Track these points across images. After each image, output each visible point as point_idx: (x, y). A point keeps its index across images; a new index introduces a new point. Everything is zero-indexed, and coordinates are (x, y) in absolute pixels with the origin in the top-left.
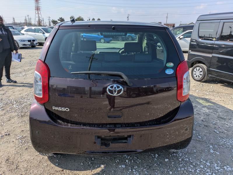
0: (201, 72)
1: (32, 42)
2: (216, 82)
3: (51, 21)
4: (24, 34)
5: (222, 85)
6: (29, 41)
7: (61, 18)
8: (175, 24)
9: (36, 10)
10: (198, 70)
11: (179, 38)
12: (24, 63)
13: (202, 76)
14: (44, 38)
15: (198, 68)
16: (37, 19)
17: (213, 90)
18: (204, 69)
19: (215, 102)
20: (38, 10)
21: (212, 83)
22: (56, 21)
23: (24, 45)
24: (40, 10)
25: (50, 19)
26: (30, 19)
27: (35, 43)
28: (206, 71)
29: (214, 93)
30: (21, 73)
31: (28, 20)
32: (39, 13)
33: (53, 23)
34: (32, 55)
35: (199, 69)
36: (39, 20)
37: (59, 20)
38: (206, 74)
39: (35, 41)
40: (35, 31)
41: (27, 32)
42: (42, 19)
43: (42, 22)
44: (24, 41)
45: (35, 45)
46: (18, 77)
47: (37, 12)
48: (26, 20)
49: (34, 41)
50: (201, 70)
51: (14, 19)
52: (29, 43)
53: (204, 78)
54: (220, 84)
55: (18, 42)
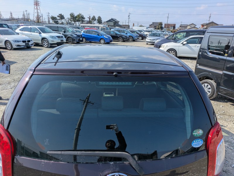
0: (210, 88)
1: (27, 42)
2: (226, 100)
3: (50, 17)
4: (18, 34)
5: (232, 105)
6: (24, 42)
7: (61, 15)
8: (175, 24)
9: (35, 5)
10: (206, 86)
11: (182, 43)
12: (15, 69)
13: (210, 93)
14: (40, 38)
15: (206, 84)
16: (36, 15)
17: (223, 112)
18: (213, 86)
19: (228, 130)
20: (37, 5)
21: (221, 102)
22: (56, 18)
23: (18, 46)
24: (39, 5)
25: (49, 15)
26: (29, 14)
27: (30, 43)
28: (215, 88)
29: (226, 116)
30: (9, 83)
31: (26, 15)
32: (38, 8)
33: (53, 20)
34: (26, 58)
35: (208, 86)
36: (38, 15)
37: (58, 16)
38: (215, 92)
39: (31, 41)
40: (30, 30)
41: (22, 31)
42: (41, 15)
43: (41, 18)
44: (18, 41)
45: (31, 46)
46: (4, 90)
47: (36, 8)
48: (24, 15)
49: (29, 41)
50: (209, 86)
51: (11, 14)
52: (24, 44)
53: (212, 96)
54: (231, 103)
55: (12, 42)
